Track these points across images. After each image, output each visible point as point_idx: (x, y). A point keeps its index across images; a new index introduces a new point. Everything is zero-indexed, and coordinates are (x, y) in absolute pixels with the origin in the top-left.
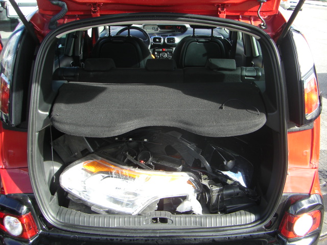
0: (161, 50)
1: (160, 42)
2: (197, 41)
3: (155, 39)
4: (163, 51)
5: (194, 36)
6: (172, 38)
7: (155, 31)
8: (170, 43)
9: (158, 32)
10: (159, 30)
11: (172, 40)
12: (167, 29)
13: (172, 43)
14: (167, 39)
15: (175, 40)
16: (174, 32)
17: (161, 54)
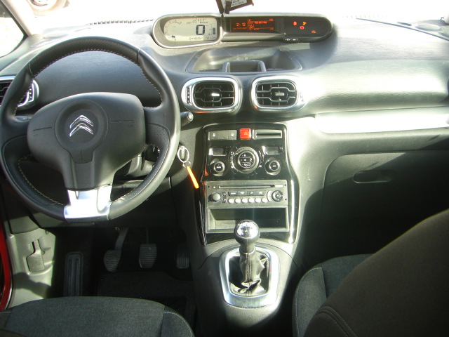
3: (203, 91)
4: (241, 142)
6: (281, 85)
7: (206, 41)
8: (275, 104)
9: (218, 44)
10: (221, 37)
11: (282, 91)
12: (253, 31)
13: (283, 104)
14: (259, 87)
15: (295, 94)
16: (282, 41)
17: (232, 153)
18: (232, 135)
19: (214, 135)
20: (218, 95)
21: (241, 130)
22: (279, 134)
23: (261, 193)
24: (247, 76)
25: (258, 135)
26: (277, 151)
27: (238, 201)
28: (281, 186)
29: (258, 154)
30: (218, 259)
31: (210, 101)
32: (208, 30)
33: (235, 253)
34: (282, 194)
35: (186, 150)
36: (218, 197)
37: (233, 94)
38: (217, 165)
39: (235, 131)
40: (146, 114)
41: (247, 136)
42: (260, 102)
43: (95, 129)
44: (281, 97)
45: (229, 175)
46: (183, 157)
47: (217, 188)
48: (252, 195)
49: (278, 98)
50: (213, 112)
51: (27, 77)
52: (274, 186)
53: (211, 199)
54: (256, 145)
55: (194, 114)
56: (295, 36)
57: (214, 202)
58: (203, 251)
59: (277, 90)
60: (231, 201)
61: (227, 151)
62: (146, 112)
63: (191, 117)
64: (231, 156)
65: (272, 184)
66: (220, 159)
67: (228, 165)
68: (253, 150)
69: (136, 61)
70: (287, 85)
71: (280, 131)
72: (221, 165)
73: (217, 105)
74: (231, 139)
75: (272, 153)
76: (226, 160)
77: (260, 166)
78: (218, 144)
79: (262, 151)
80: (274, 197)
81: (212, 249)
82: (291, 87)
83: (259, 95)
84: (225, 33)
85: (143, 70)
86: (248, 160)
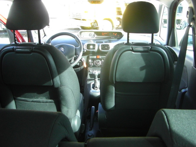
0: (95, 57)
1: (94, 49)
2: (132, 50)
3: (88, 46)
4: (97, 59)
5: (128, 43)
6: (107, 45)
7: (92, 38)
8: (105, 50)
9: (95, 38)
10: (95, 37)
11: (107, 46)
12: (103, 36)
13: (107, 50)
14: (101, 46)
15: (109, 47)
16: (110, 38)
17: (95, 61)
19: (91, 57)
21: (97, 56)
24: (99, 44)
25: (101, 57)
30: (90, 84)
31: (90, 48)
32: (92, 35)
33: (94, 83)
36: (91, 71)
40: (76, 49)
42: (102, 49)
43: (64, 50)
44: (107, 48)
45: (94, 66)
46: (83, 60)
47: (91, 69)
49: (106, 48)
51: (50, 40)
53: (89, 71)
54: (101, 59)
56: (113, 37)
58: (87, 83)
59: (106, 46)
61: (94, 61)
62: (76, 48)
63: (85, 51)
66: (92, 62)
67: (94, 64)
68: (100, 61)
69: (74, 38)
70: (108, 45)
72: (92, 64)
73: (92, 49)
78: (92, 59)
79: (102, 61)
81: (89, 82)
82: (109, 46)
83: (101, 47)
84: (96, 36)
85: (76, 40)
86: (98, 63)
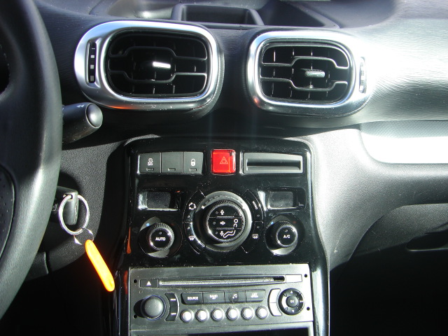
4: (212, 180)
8: (297, 96)
11: (318, 65)
13: (316, 97)
15: (347, 75)
17: (193, 207)
18: (193, 162)
19: (150, 163)
20: (168, 66)
21: (215, 153)
22: (297, 164)
23: (254, 295)
25: (250, 164)
26: (291, 202)
27: (204, 315)
28: (298, 278)
29: (251, 208)
31: (147, 81)
34: (299, 296)
35: (81, 202)
36: (158, 307)
37: (205, 67)
38: (157, 234)
39: (200, 155)
41: (226, 167)
42: (267, 90)
45: (184, 256)
46: (73, 220)
47: (154, 284)
48: (236, 301)
49: (307, 81)
50: (154, 107)
52: (282, 279)
53: (141, 311)
54: (246, 186)
55: (104, 110)
57: (148, 319)
59: (309, 64)
60: (189, 316)
63: (96, 117)
64: (188, 212)
65: (278, 274)
66: (163, 217)
67: (181, 233)
68: (240, 200)
70: (330, 55)
71: (299, 158)
72: (165, 234)
73: (164, 91)
74: (190, 171)
75: (281, 206)
76: (176, 221)
77: (256, 237)
78: (160, 184)
79: (258, 201)
80: (285, 305)
82: (341, 58)
86: (229, 223)
